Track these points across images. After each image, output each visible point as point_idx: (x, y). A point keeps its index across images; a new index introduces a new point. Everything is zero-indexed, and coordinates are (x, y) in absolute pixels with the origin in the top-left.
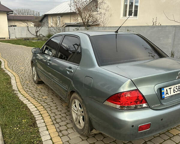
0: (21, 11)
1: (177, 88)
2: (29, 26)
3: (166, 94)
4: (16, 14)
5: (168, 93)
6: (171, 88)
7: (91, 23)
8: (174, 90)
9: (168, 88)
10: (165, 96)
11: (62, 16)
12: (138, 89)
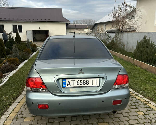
0: (85, 21)
1: (82, 81)
2: (81, 33)
3: (68, 84)
4: (81, 24)
5: (70, 84)
6: (74, 81)
7: (124, 30)
8: (77, 83)
9: (70, 80)
10: (67, 86)
11: (107, 24)
12: (40, 77)
